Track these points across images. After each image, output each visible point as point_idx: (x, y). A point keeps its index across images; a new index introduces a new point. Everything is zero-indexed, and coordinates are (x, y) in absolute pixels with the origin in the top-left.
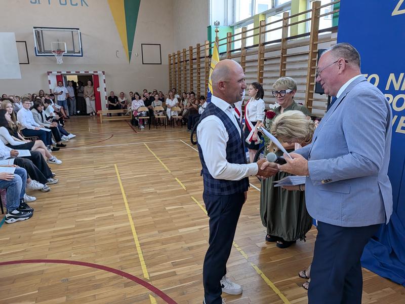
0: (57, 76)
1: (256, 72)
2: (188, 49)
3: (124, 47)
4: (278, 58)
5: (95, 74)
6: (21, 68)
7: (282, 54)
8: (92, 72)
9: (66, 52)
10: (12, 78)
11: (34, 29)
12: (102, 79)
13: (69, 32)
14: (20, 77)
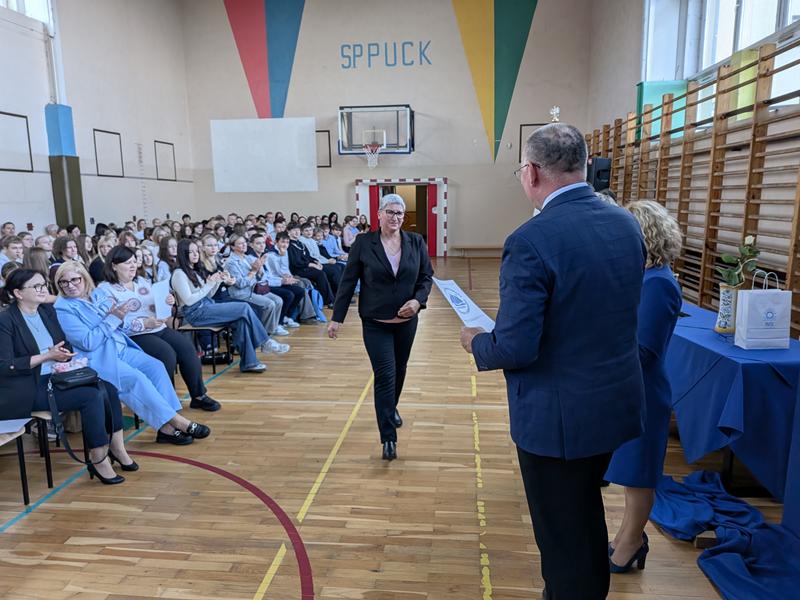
0: (370, 187)
1: (707, 175)
3: (487, 132)
4: (745, 146)
5: (432, 182)
6: (318, 173)
8: (426, 180)
9: (384, 147)
10: (303, 190)
11: (340, 111)
12: (442, 190)
13: (391, 113)
14: (315, 188)
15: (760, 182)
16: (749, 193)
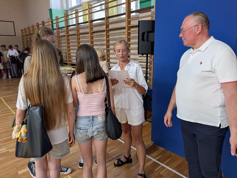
2: (35, 25)
4: (104, 31)
7: (106, 28)
15: (109, 43)
16: (107, 46)
